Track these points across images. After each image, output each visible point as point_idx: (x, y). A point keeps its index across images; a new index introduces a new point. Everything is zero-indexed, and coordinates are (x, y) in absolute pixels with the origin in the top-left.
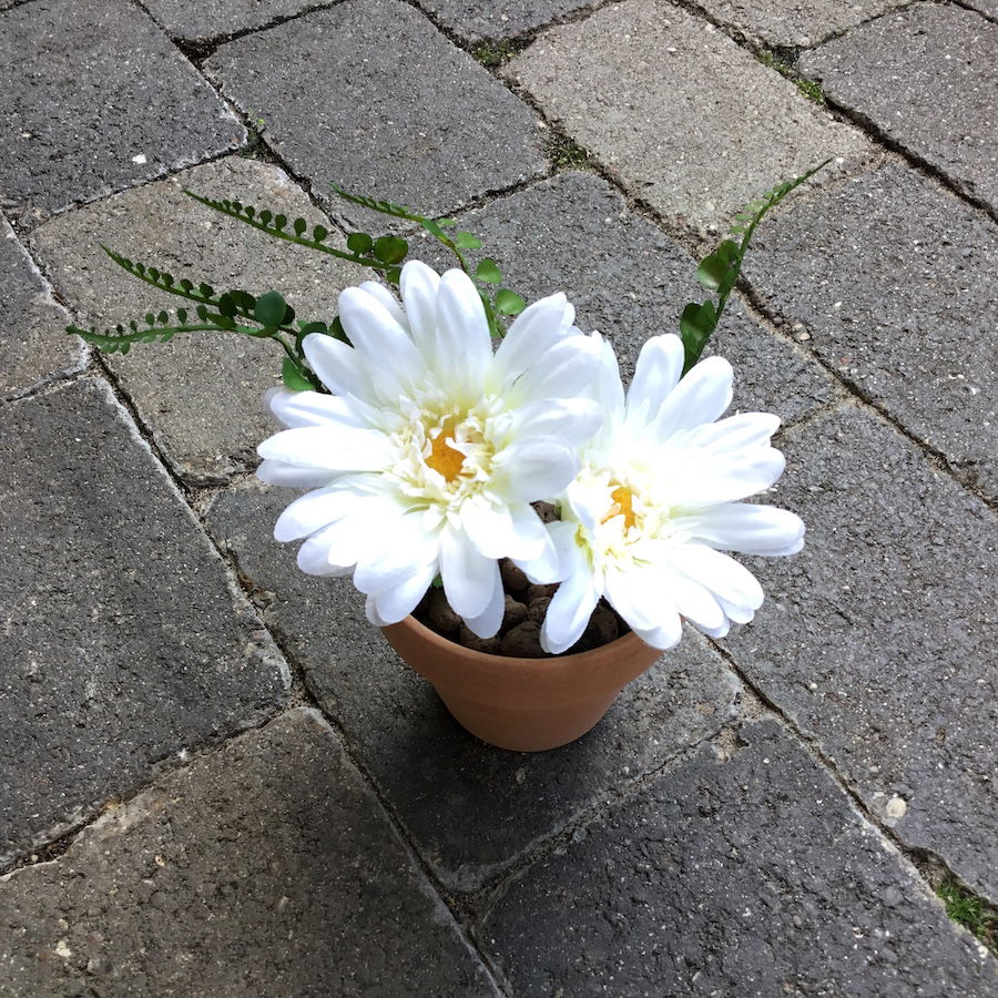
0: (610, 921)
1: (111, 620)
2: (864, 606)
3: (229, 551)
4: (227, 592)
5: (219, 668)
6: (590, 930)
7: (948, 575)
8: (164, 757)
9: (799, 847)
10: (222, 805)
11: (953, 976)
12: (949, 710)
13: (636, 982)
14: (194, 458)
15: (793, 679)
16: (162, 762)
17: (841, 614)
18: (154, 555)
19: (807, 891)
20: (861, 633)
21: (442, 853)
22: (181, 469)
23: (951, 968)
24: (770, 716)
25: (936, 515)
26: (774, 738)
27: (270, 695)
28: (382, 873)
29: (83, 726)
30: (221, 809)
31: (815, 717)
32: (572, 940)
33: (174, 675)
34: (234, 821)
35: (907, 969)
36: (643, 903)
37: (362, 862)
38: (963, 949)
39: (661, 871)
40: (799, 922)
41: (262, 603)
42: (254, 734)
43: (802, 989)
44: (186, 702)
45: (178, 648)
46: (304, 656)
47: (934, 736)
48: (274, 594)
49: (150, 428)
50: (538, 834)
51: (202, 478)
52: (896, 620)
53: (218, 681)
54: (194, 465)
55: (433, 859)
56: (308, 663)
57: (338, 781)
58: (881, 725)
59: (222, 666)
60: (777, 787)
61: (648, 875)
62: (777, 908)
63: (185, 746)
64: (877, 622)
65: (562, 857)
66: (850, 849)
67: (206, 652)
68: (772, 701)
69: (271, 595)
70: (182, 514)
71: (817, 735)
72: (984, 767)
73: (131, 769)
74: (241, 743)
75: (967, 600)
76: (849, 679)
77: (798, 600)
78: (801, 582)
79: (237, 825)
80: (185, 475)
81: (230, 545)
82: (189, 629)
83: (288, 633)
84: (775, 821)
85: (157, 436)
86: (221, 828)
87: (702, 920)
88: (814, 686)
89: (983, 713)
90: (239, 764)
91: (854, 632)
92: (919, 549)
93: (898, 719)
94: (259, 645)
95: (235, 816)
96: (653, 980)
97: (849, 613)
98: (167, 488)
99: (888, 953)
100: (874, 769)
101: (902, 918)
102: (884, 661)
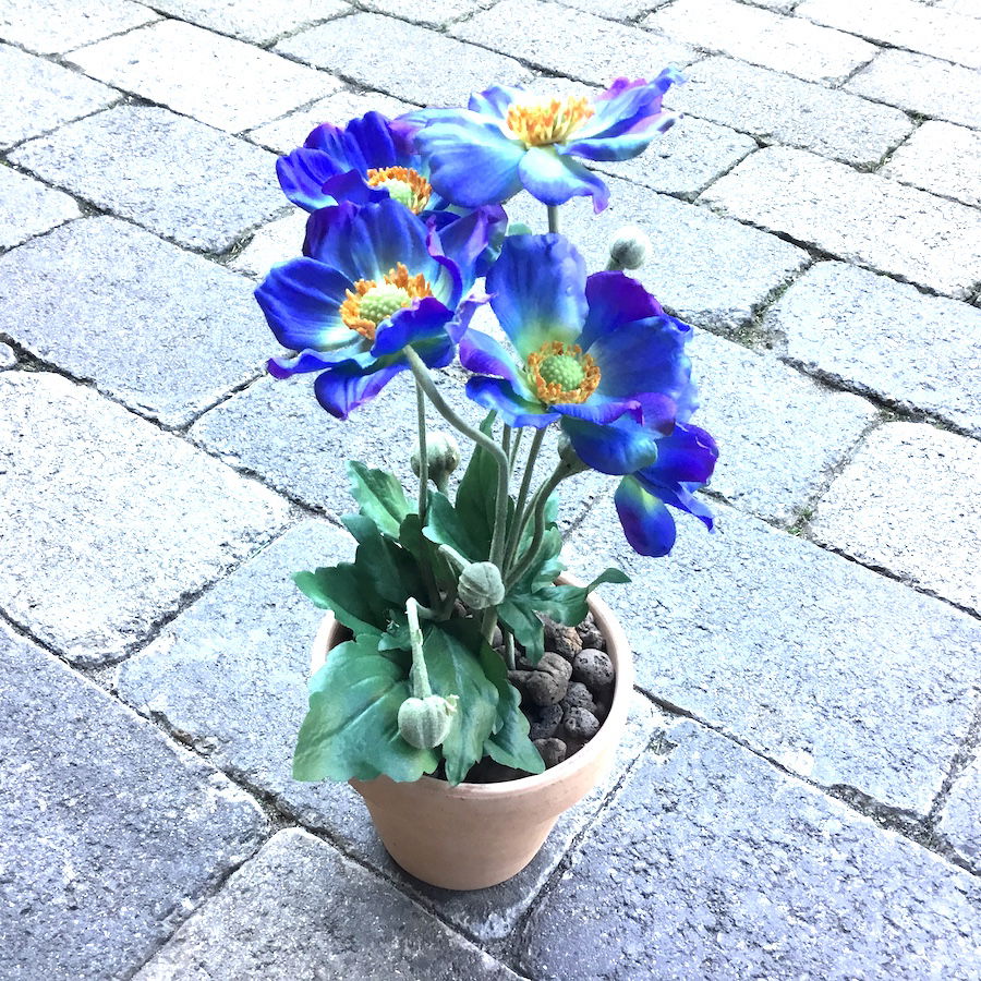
0: (633, 918)
1: (61, 804)
2: (714, 617)
3: (154, 713)
4: (167, 748)
5: (190, 818)
6: (620, 930)
7: (763, 579)
8: (170, 912)
9: (751, 811)
10: (248, 934)
11: (903, 870)
12: (809, 677)
13: (675, 959)
14: (82, 640)
15: (688, 686)
16: (169, 918)
17: (700, 627)
18: (79, 736)
19: (771, 843)
20: (721, 636)
21: (469, 911)
22: (71, 654)
23: (899, 865)
24: (683, 719)
25: (735, 538)
26: (694, 735)
27: (251, 827)
28: (423, 944)
29: (74, 908)
30: (248, 939)
31: (716, 710)
32: (609, 943)
33: (148, 836)
34: (265, 946)
35: (869, 876)
36: (652, 894)
37: (401, 941)
38: (900, 849)
39: (655, 865)
40: (777, 869)
41: (206, 750)
42: (250, 866)
43: (802, 919)
44: (171, 857)
45: (140, 812)
46: (268, 784)
47: (807, 699)
48: (216, 738)
49: (24, 623)
50: (543, 868)
51: (97, 656)
52: (742, 621)
53: (194, 831)
54: (84, 646)
55: (462, 920)
56: (276, 788)
57: (349, 880)
58: (766, 702)
59: (193, 815)
60: (715, 770)
61: (645, 871)
62: (755, 862)
63: (187, 895)
64: (729, 626)
65: (572, 880)
66: (788, 801)
67: (171, 807)
68: (680, 706)
69: (212, 740)
70: (91, 692)
71: (724, 723)
72: (853, 712)
73: (142, 932)
74: (241, 876)
75: (784, 593)
76: (728, 674)
77: (664, 625)
78: (660, 610)
79: (269, 948)
80: (79, 657)
81: (153, 709)
82: (145, 791)
83: (244, 768)
84: (723, 798)
85: (35, 629)
86: (254, 956)
87: (703, 892)
88: (705, 687)
89: (834, 673)
90: (248, 895)
91: (715, 638)
92: (735, 566)
93: (777, 694)
94: (218, 788)
95: (264, 941)
96: (688, 952)
97: (706, 625)
98: (65, 674)
99: (850, 869)
100: (778, 736)
101: (849, 840)
102: (748, 654)
